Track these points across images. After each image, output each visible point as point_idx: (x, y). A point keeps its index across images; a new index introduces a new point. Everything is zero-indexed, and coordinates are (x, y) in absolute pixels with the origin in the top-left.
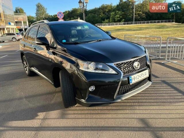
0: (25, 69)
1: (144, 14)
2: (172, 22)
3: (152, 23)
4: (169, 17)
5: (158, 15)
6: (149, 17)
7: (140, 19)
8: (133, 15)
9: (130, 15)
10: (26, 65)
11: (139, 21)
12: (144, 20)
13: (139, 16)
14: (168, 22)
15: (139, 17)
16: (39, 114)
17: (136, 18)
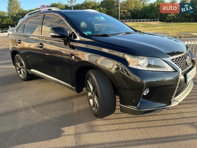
0: (19, 72)
1: (129, 13)
2: (157, 21)
3: (138, 22)
4: (153, 16)
5: (142, 13)
6: (133, 16)
7: (125, 18)
8: (118, 13)
9: (115, 13)
10: (19, 66)
11: (125, 19)
12: (129, 19)
13: (124, 14)
14: (153, 21)
15: (125, 16)
16: (65, 129)
17: (122, 16)
